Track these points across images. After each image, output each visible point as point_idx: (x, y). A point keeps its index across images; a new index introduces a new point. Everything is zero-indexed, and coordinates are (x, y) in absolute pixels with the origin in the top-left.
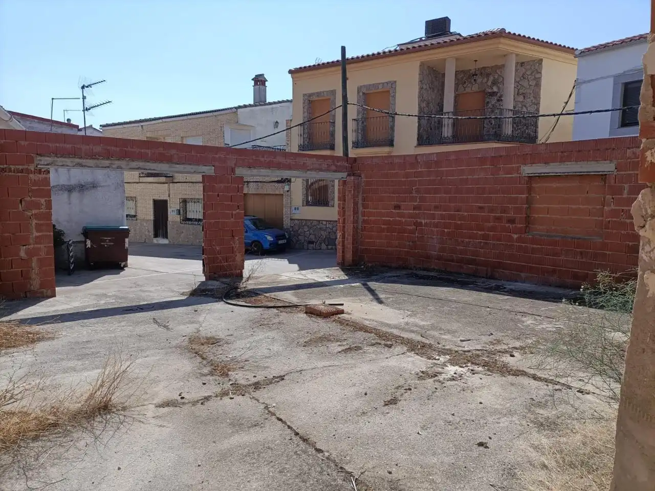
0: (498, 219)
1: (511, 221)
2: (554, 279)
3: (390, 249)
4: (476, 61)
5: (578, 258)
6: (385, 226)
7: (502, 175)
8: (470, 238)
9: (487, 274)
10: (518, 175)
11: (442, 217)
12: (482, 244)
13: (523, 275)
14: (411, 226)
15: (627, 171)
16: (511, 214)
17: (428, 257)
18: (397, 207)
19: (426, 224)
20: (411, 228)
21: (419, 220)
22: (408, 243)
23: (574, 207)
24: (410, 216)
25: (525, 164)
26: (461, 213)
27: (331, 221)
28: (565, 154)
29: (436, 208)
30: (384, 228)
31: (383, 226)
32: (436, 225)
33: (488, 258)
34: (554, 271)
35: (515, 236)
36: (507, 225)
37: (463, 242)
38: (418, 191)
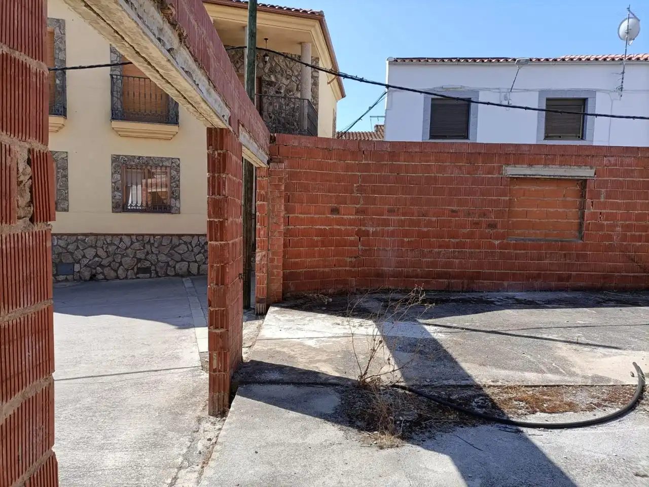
0: (477, 224)
1: (492, 226)
2: (538, 284)
3: (327, 270)
4: (266, 39)
5: (562, 261)
6: (319, 238)
7: (480, 174)
8: (440, 247)
9: (463, 287)
10: (501, 176)
11: (401, 224)
12: (457, 253)
13: (506, 283)
14: (352, 236)
15: (604, 177)
16: (492, 218)
17: (380, 275)
18: (335, 211)
19: (375, 234)
20: (352, 238)
21: (363, 228)
22: (349, 260)
23: (552, 210)
24: (351, 223)
25: (508, 164)
26: (428, 218)
27: (62, 235)
28: (550, 157)
29: (391, 211)
30: (317, 241)
31: (315, 238)
32: (391, 235)
33: (465, 268)
34: (539, 276)
35: (497, 242)
36: (487, 231)
37: (431, 252)
38: (360, 189)
